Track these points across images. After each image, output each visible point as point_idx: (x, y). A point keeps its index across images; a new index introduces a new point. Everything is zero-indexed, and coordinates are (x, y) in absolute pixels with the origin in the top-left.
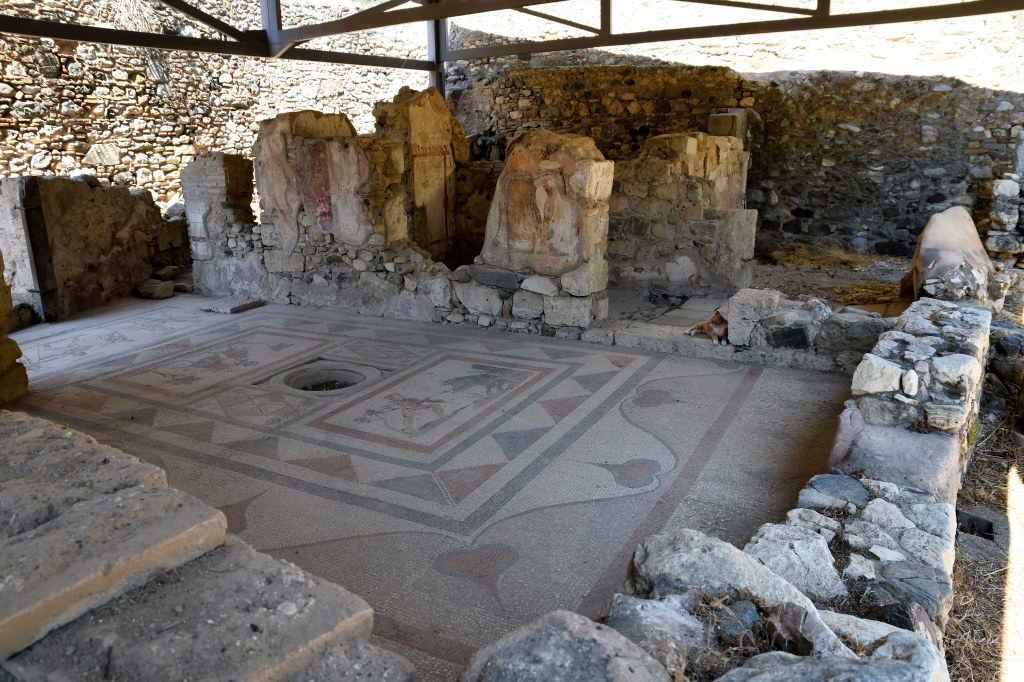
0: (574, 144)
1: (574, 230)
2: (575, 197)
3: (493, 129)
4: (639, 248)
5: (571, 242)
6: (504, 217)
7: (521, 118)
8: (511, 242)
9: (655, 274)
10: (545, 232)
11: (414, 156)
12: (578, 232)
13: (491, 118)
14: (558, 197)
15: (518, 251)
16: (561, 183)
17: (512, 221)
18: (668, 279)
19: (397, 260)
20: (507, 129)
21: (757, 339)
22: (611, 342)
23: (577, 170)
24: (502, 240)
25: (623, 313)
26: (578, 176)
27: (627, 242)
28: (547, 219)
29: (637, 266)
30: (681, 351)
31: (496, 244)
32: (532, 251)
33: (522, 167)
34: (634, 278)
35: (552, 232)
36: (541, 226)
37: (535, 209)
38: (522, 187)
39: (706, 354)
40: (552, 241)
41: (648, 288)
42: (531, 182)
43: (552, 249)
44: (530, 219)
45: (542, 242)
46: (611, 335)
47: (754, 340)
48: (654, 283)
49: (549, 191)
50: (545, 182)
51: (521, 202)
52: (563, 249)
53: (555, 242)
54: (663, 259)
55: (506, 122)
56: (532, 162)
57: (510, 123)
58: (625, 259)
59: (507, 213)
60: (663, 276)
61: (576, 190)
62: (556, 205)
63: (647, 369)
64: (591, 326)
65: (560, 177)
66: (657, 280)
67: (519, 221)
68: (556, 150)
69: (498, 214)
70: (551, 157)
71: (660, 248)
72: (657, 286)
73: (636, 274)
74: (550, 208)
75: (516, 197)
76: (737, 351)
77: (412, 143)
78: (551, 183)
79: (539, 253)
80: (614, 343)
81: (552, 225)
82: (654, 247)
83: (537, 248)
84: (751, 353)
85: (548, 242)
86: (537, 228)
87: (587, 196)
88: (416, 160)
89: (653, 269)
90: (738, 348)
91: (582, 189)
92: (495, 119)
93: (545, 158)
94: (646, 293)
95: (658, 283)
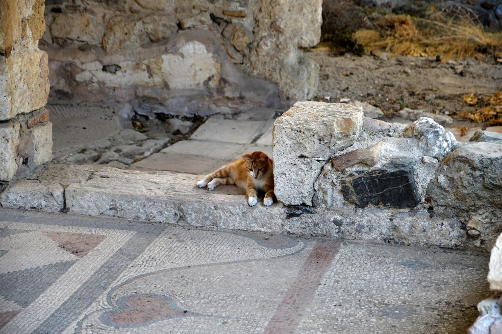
4: (109, 28)
9: (142, 77)
18: (166, 85)
21: (325, 193)
22: (57, 206)
25: (83, 151)
27: (88, 15)
29: (107, 60)
30: (191, 219)
34: (102, 83)
39: (236, 223)
41: (130, 102)
46: (58, 193)
47: (320, 195)
48: (140, 92)
54: (155, 48)
58: (84, 48)
60: (157, 79)
63: (128, 255)
64: (19, 177)
66: (146, 86)
71: (150, 27)
72: (146, 99)
73: (107, 77)
76: (290, 216)
80: (65, 209)
82: (139, 25)
84: (316, 218)
89: (137, 66)
90: (293, 211)
94: (126, 111)
95: (147, 92)
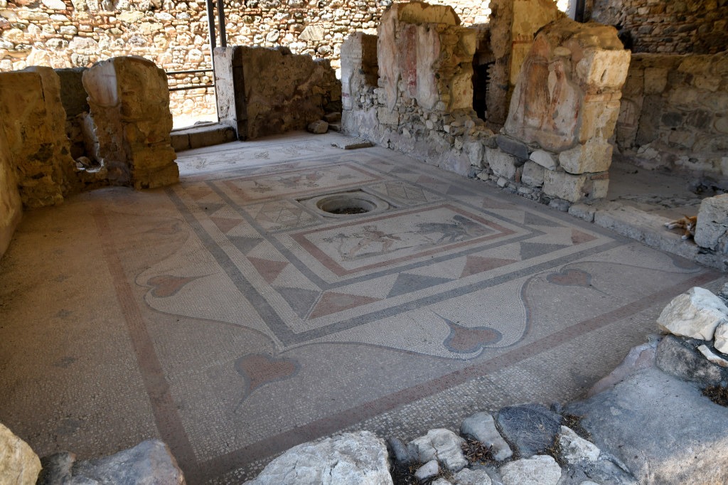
0: (591, 33)
1: (574, 113)
2: (579, 82)
3: (622, 24)
4: (697, 140)
5: (570, 124)
6: (523, 95)
7: (648, 14)
8: (526, 119)
9: (709, 167)
10: (552, 113)
11: (514, 42)
12: (577, 116)
13: (621, 14)
14: (565, 80)
15: (530, 127)
16: (569, 68)
17: (528, 100)
18: (721, 173)
19: (453, 124)
20: (633, 23)
21: (724, 245)
22: (590, 219)
23: (583, 57)
24: (520, 116)
26: (583, 63)
27: (688, 133)
28: (555, 101)
29: (692, 156)
31: (515, 119)
32: (540, 128)
33: (541, 52)
34: (687, 167)
35: (557, 112)
36: (549, 106)
37: (547, 91)
38: (539, 71)
40: (556, 121)
41: (699, 178)
42: (546, 66)
43: (555, 128)
44: (542, 100)
45: (549, 121)
46: (591, 213)
47: (721, 246)
48: (706, 174)
49: (559, 76)
50: (556, 66)
51: (537, 84)
52: (563, 130)
53: (558, 122)
54: (719, 153)
55: (633, 17)
56: (549, 48)
57: (637, 18)
58: (682, 149)
59: (526, 94)
60: (717, 169)
61: (580, 76)
62: (562, 88)
64: (580, 201)
65: (569, 63)
66: (710, 172)
67: (533, 101)
68: (569, 37)
69: (519, 92)
70: (564, 44)
71: (719, 142)
72: (708, 178)
73: (691, 165)
74: (557, 92)
75: (534, 79)
76: (700, 253)
77: (513, 31)
78: (561, 68)
79: (545, 130)
80: (593, 221)
81: (558, 107)
82: (713, 141)
83: (544, 126)
84: (715, 258)
85: (552, 122)
86: (546, 108)
87: (589, 81)
88: (515, 46)
89: (707, 161)
90: (703, 251)
91: (585, 75)
92: (624, 15)
93: (560, 45)
94: (695, 183)
95: (710, 175)
